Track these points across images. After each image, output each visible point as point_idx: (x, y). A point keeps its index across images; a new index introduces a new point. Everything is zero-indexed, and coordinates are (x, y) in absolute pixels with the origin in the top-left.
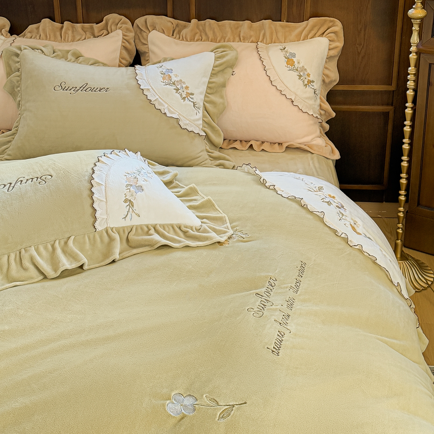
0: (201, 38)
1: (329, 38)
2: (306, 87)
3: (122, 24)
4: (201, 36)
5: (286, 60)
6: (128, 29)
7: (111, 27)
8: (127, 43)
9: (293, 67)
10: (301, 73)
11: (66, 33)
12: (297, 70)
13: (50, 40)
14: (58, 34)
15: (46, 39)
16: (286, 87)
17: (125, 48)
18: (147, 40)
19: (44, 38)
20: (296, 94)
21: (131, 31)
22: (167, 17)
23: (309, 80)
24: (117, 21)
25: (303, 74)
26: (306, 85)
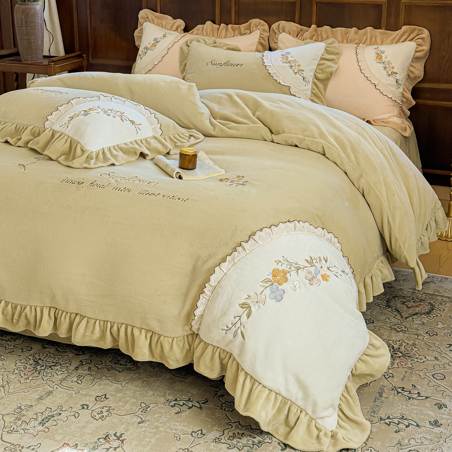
0: (317, 39)
1: (417, 43)
2: (389, 77)
3: (260, 26)
4: (317, 37)
5: (377, 55)
6: (264, 30)
7: (253, 27)
8: (262, 40)
9: (381, 61)
10: (386, 66)
11: (221, 32)
12: (384, 63)
13: (209, 36)
14: (216, 33)
15: (207, 36)
16: (372, 75)
17: (261, 44)
18: (277, 39)
19: (206, 35)
20: (379, 81)
21: (266, 32)
22: (295, 23)
23: (392, 71)
24: (258, 24)
25: (388, 66)
26: (389, 75)
